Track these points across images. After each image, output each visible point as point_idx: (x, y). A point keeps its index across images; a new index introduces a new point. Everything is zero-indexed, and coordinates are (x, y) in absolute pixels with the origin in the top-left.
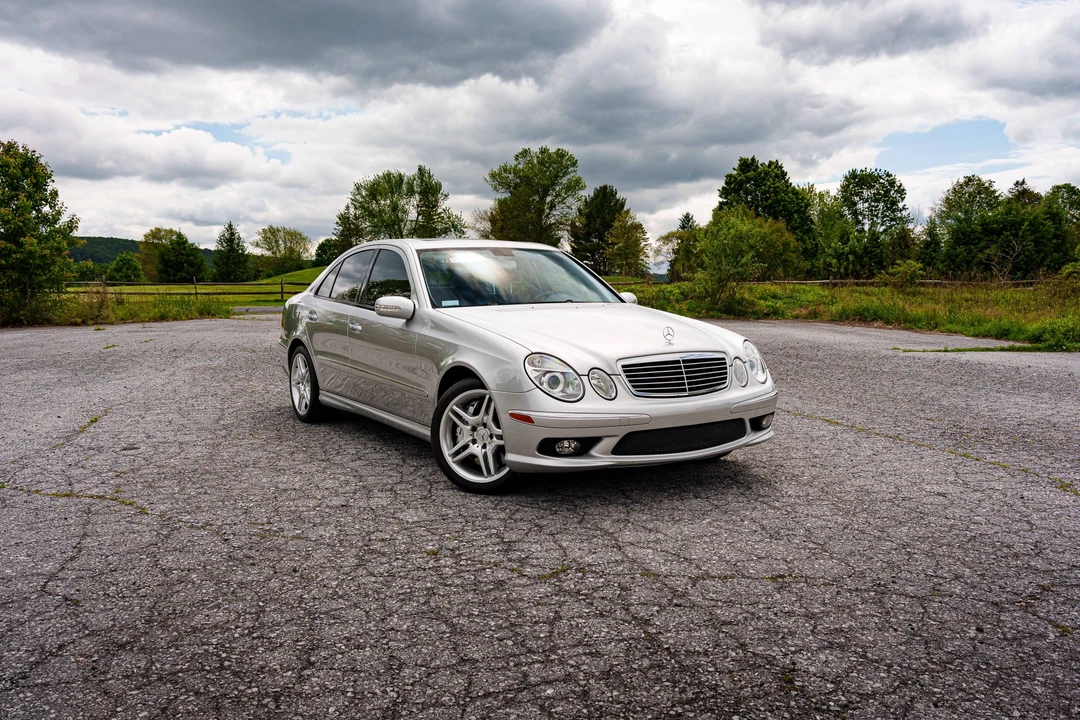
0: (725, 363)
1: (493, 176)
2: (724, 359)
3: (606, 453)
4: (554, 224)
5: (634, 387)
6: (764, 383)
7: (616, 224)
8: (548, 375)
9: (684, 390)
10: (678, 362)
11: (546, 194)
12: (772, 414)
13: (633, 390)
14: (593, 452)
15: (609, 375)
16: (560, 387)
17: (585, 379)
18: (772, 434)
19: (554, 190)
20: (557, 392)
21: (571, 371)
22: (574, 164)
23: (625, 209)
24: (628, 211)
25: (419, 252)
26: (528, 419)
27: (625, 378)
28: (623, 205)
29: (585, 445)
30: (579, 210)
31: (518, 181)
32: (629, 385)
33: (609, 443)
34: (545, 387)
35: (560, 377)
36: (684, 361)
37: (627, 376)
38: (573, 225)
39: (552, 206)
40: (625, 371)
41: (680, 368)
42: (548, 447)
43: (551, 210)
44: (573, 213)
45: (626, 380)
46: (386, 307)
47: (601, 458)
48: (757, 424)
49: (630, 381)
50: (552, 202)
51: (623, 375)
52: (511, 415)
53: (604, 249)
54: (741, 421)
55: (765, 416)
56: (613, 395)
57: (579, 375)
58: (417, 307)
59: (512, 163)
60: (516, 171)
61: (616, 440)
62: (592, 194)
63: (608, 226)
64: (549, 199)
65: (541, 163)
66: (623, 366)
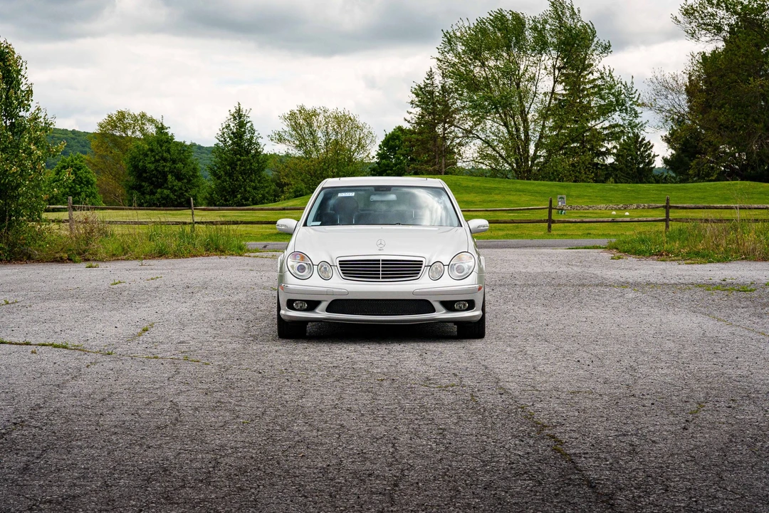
0: (421, 264)
2: (421, 261)
3: (322, 311)
5: (343, 273)
8: (298, 264)
9: (379, 278)
10: (379, 261)
13: (342, 275)
14: (317, 310)
15: (330, 265)
16: (306, 271)
21: (310, 263)
29: (312, 305)
32: (341, 272)
33: (324, 305)
34: (294, 271)
35: (305, 265)
36: (383, 260)
37: (341, 267)
40: (340, 264)
41: (378, 264)
42: (290, 304)
45: (339, 269)
47: (320, 313)
49: (342, 270)
51: (338, 266)
54: (426, 301)
55: (461, 301)
56: (330, 275)
57: (313, 265)
61: (328, 303)
66: (339, 261)
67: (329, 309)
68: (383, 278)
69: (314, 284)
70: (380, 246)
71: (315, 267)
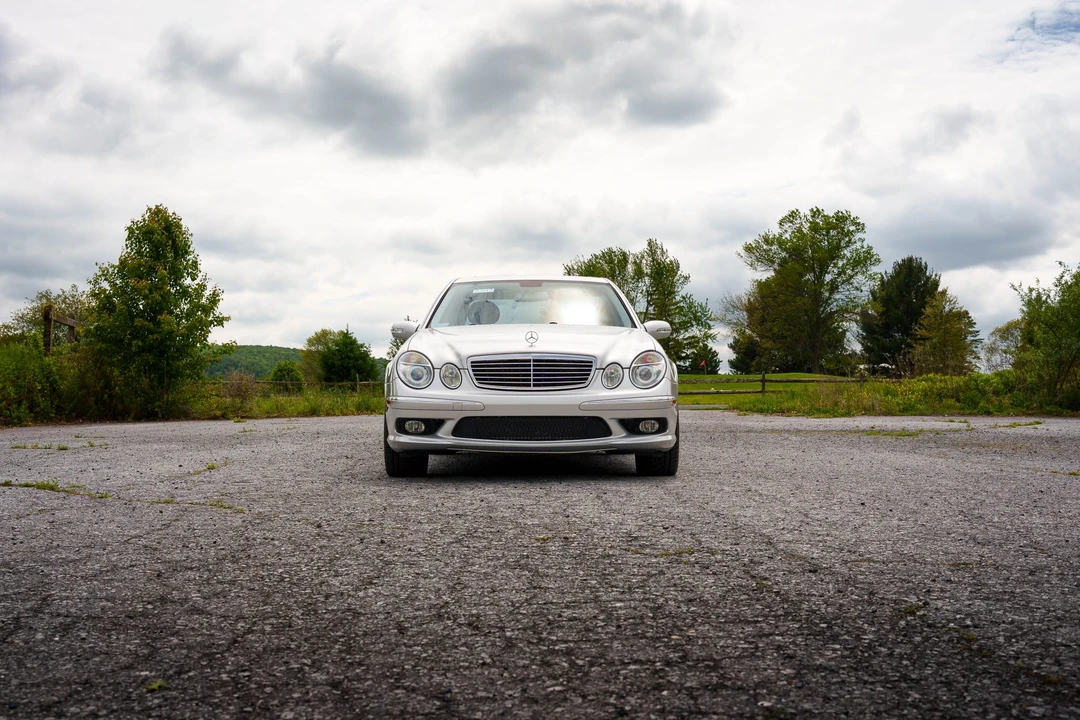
0: (591, 367)
1: (749, 249)
2: (591, 363)
3: (446, 434)
4: (836, 312)
5: (478, 380)
7: (928, 310)
9: (529, 385)
10: (529, 361)
11: (823, 271)
13: (476, 382)
14: (439, 434)
15: (458, 369)
19: (835, 265)
21: (429, 365)
22: (860, 227)
23: (940, 289)
24: (944, 292)
28: (936, 284)
29: (432, 426)
30: (873, 293)
31: (784, 254)
32: (474, 378)
33: (449, 426)
35: (423, 370)
36: (536, 361)
37: (473, 371)
38: (864, 314)
39: (833, 287)
40: (472, 366)
41: (529, 366)
42: (402, 426)
43: (831, 294)
44: (864, 296)
45: (472, 373)
47: (445, 438)
48: (635, 427)
49: (476, 375)
50: (833, 282)
51: (470, 369)
53: (909, 346)
54: (601, 420)
55: (647, 420)
56: (458, 385)
57: (434, 369)
59: (775, 230)
60: (781, 242)
61: (455, 423)
62: (890, 271)
63: (915, 314)
64: (828, 278)
65: (815, 227)
66: (472, 363)
67: (456, 432)
68: (535, 385)
69: (436, 394)
70: (532, 340)
71: (437, 372)
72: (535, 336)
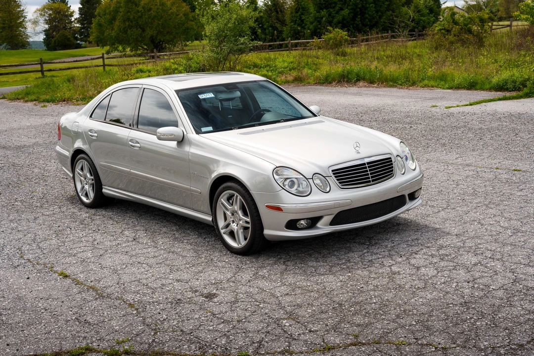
0: (391, 161)
2: (390, 158)
3: (326, 225)
5: (340, 183)
6: (414, 170)
8: (288, 180)
9: (370, 181)
10: (364, 164)
12: (421, 189)
13: (340, 185)
14: (319, 225)
15: (324, 177)
16: (296, 187)
17: (311, 181)
18: (420, 201)
20: (293, 190)
21: (302, 177)
25: (177, 92)
26: (279, 209)
27: (334, 178)
29: (313, 222)
32: (337, 182)
33: (327, 219)
34: (287, 187)
35: (295, 180)
36: (368, 163)
37: (336, 177)
40: (334, 174)
41: (366, 168)
42: (292, 225)
45: (335, 179)
46: (164, 135)
47: (323, 228)
48: (412, 196)
49: (338, 180)
51: (333, 176)
52: (266, 206)
54: (403, 196)
55: (416, 191)
56: (328, 189)
57: (307, 179)
58: (185, 133)
61: (332, 217)
66: (333, 171)
67: (332, 223)
68: (373, 181)
69: (317, 199)
70: (357, 148)
72: (358, 145)
